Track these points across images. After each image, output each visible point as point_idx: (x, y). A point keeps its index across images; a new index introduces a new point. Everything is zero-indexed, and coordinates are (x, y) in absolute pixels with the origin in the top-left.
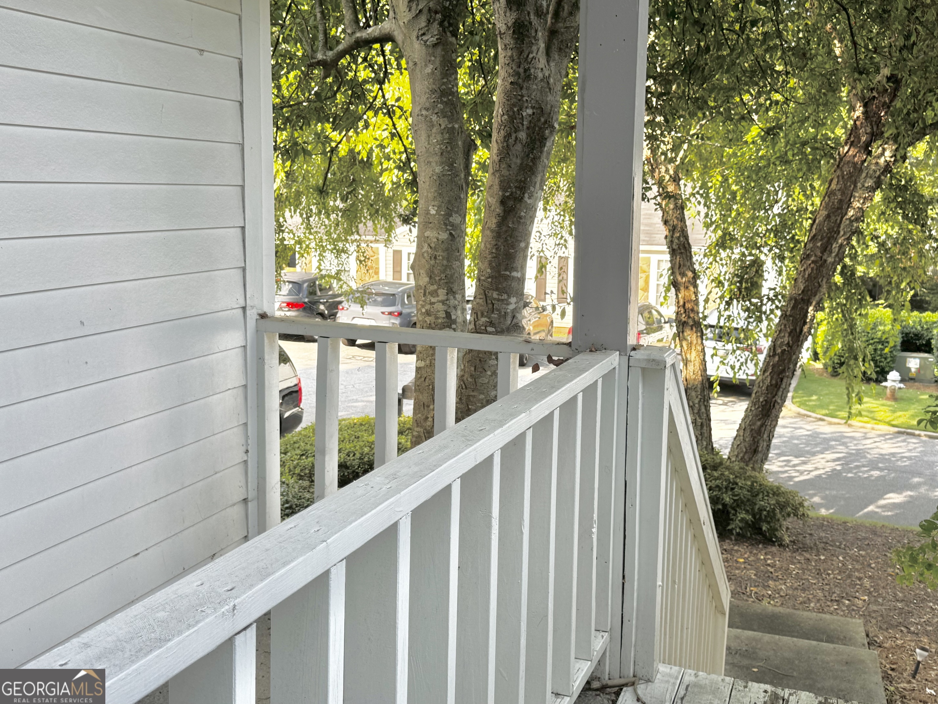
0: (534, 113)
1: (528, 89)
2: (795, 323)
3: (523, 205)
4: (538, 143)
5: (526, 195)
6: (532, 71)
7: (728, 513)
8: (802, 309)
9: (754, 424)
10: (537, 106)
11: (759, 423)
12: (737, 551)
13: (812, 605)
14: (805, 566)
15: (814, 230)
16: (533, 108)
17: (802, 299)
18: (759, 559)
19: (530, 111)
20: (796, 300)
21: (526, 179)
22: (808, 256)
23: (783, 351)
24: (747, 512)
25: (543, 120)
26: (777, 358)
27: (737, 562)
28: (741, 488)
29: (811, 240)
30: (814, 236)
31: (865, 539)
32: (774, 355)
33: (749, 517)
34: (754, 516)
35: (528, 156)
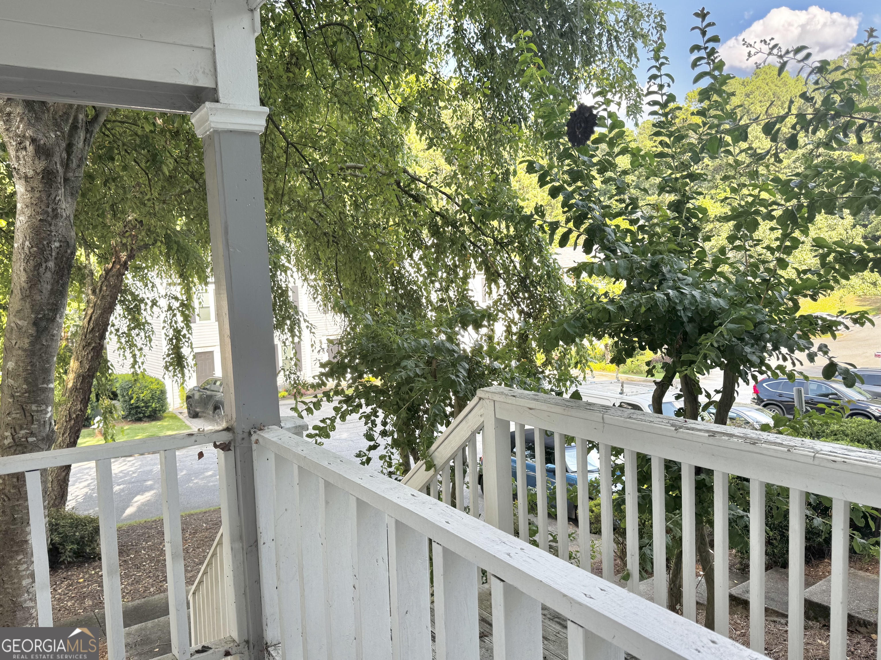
0: (61, 246)
1: (56, 225)
2: (84, 393)
3: (55, 324)
4: (66, 271)
5: (58, 316)
6: (59, 211)
7: (57, 549)
8: (89, 382)
9: (59, 476)
10: (63, 240)
11: (64, 474)
12: (72, 575)
13: (152, 590)
14: (125, 566)
15: (91, 324)
16: (60, 241)
17: (88, 375)
18: (91, 575)
19: (57, 244)
20: (83, 376)
21: (57, 302)
22: (89, 344)
23: (77, 416)
24: (73, 543)
25: (69, 251)
26: (73, 422)
27: (80, 583)
28: (63, 526)
29: (90, 332)
30: (93, 329)
31: (144, 533)
32: (70, 420)
33: (75, 547)
34: (78, 544)
35: (58, 282)
